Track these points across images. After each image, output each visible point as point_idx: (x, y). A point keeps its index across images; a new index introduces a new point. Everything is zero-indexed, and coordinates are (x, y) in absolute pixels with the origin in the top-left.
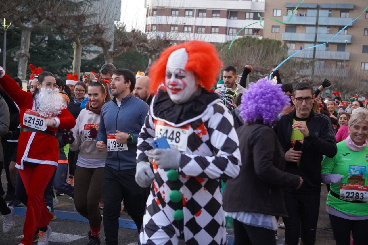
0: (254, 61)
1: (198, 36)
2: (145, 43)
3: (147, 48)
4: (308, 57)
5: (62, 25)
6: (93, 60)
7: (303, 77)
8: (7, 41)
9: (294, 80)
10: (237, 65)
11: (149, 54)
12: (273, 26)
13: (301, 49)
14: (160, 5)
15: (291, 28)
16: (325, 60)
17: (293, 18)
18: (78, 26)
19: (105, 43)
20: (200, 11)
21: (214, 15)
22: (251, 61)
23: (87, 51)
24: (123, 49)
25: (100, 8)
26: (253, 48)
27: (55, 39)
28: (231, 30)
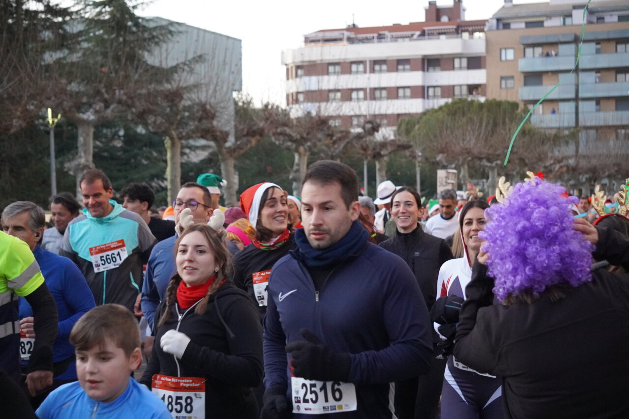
0: (473, 141)
1: (375, 106)
2: (286, 128)
3: (290, 136)
4: (566, 125)
5: (144, 110)
6: (202, 161)
7: (559, 162)
8: (56, 144)
9: (545, 167)
10: (446, 150)
11: (294, 146)
12: (502, 78)
13: (554, 112)
14: (306, 59)
15: (533, 77)
16: (597, 128)
17: (534, 61)
18: (171, 110)
19: (218, 134)
20: (376, 62)
21: (401, 67)
22: (469, 142)
23: (190, 148)
24: (249, 141)
25: (205, 76)
26: (471, 119)
27: (136, 132)
28: (431, 91)
